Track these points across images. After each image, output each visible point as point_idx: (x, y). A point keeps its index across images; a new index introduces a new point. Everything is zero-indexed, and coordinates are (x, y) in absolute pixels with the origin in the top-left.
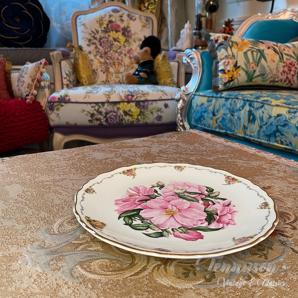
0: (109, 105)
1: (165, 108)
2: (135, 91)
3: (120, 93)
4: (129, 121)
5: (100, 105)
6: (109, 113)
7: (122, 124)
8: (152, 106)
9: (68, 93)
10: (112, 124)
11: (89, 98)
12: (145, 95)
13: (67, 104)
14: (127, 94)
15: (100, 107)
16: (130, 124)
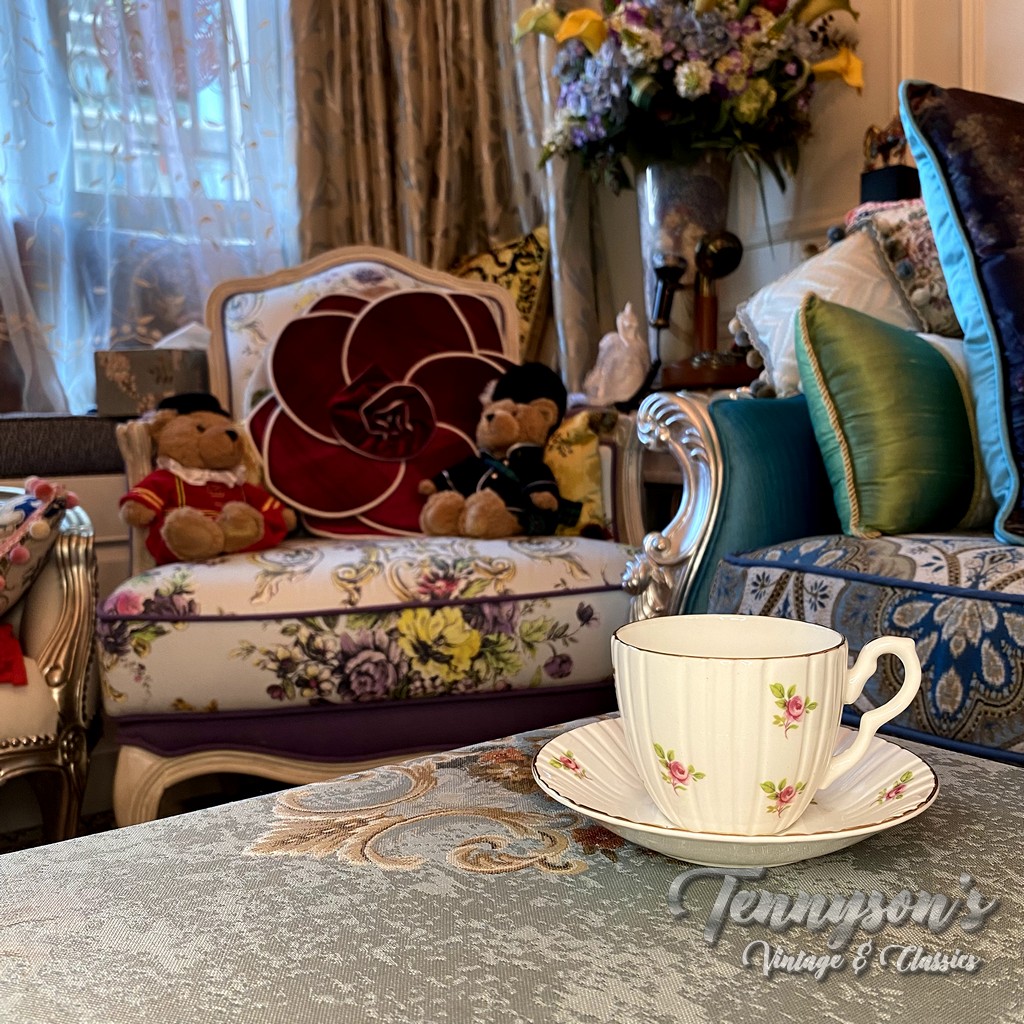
0: (357, 619)
1: (582, 625)
2: (462, 560)
3: (401, 571)
4: (438, 682)
5: (320, 622)
6: (355, 655)
7: (408, 697)
8: (529, 617)
9: (187, 581)
10: (368, 698)
11: (272, 594)
12: (500, 577)
13: (180, 626)
14: (427, 571)
15: (319, 630)
16: (442, 694)
